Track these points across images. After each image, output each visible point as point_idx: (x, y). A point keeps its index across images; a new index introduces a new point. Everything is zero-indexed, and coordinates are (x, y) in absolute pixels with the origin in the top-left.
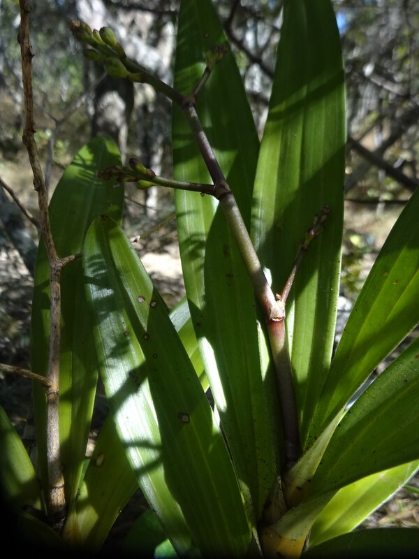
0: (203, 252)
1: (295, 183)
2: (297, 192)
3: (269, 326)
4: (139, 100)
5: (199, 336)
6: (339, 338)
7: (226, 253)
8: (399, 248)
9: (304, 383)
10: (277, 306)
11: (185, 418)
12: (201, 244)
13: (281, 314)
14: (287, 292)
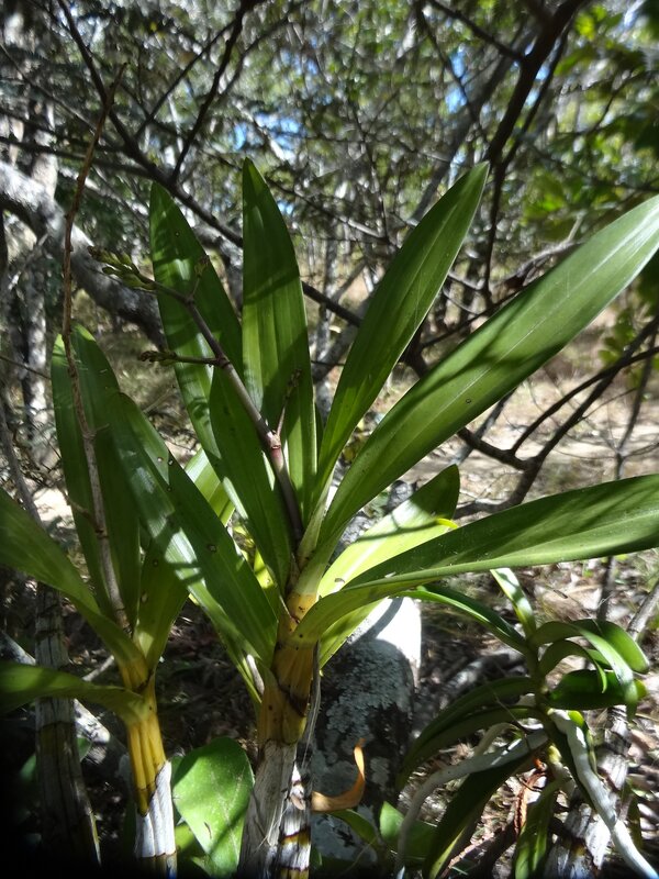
0: (208, 411)
1: (276, 363)
7: (227, 412)
9: (301, 489)
10: (274, 438)
11: (213, 548)
12: (204, 406)
13: (278, 443)
14: (279, 428)
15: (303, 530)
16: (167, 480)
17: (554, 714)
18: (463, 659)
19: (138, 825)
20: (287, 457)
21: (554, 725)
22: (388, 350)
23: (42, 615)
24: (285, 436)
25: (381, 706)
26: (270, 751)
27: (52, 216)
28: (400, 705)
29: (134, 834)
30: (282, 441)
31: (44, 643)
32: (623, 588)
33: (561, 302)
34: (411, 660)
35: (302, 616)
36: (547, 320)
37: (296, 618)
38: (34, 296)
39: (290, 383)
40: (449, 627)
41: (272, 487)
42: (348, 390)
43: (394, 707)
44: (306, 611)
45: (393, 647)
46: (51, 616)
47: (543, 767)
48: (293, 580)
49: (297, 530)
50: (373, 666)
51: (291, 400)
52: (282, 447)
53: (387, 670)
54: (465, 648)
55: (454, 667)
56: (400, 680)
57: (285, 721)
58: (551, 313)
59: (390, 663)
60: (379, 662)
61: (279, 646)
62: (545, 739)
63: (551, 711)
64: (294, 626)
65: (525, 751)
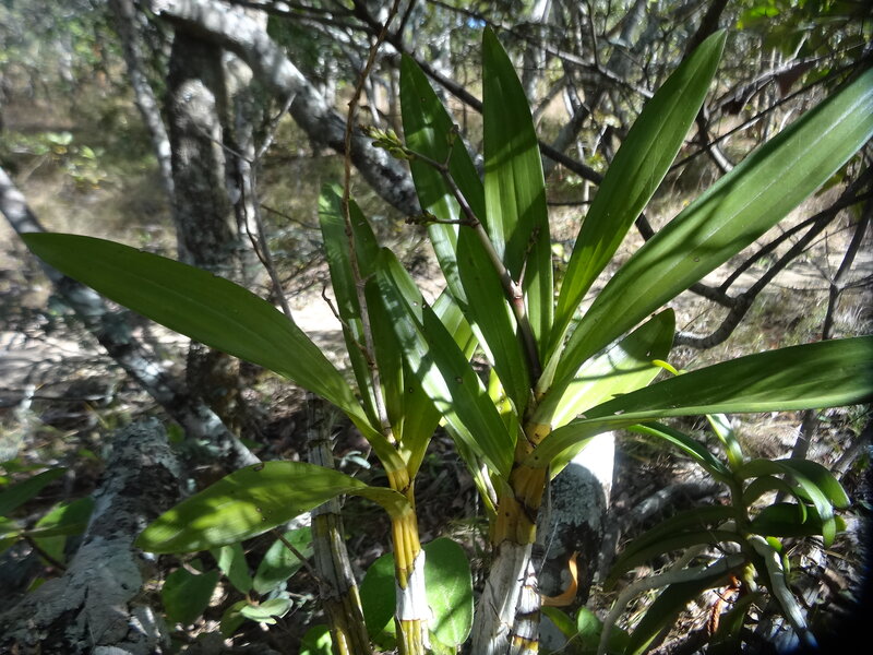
0: (456, 269)
1: (516, 218)
2: (517, 223)
3: (513, 301)
4: (232, 86)
5: (471, 323)
6: (556, 303)
7: (471, 263)
8: (582, 248)
10: (517, 289)
12: (453, 264)
13: (521, 294)
14: (521, 280)
15: (541, 371)
16: (421, 321)
17: (754, 539)
18: (652, 486)
19: (398, 596)
20: (526, 306)
21: (753, 549)
22: (624, 214)
23: (313, 427)
24: (526, 287)
25: (573, 523)
26: (505, 549)
27: (266, 53)
28: (591, 523)
29: (395, 603)
30: (523, 292)
31: (316, 450)
32: (828, 425)
33: (792, 164)
34: (604, 485)
35: (538, 442)
36: (776, 183)
37: (533, 443)
38: (244, 125)
39: (531, 241)
40: (639, 455)
41: (515, 332)
42: (585, 249)
43: (585, 524)
44: (542, 438)
45: (587, 471)
46: (320, 429)
47: (738, 583)
48: (530, 411)
49: (536, 370)
50: (568, 487)
51: (531, 255)
52: (523, 297)
53: (582, 491)
54: (654, 476)
55: (642, 493)
56: (593, 502)
57: (519, 527)
58: (780, 175)
59: (584, 485)
60: (574, 484)
61: (516, 465)
62: (742, 561)
63: (751, 536)
64: (530, 450)
65: (723, 568)
